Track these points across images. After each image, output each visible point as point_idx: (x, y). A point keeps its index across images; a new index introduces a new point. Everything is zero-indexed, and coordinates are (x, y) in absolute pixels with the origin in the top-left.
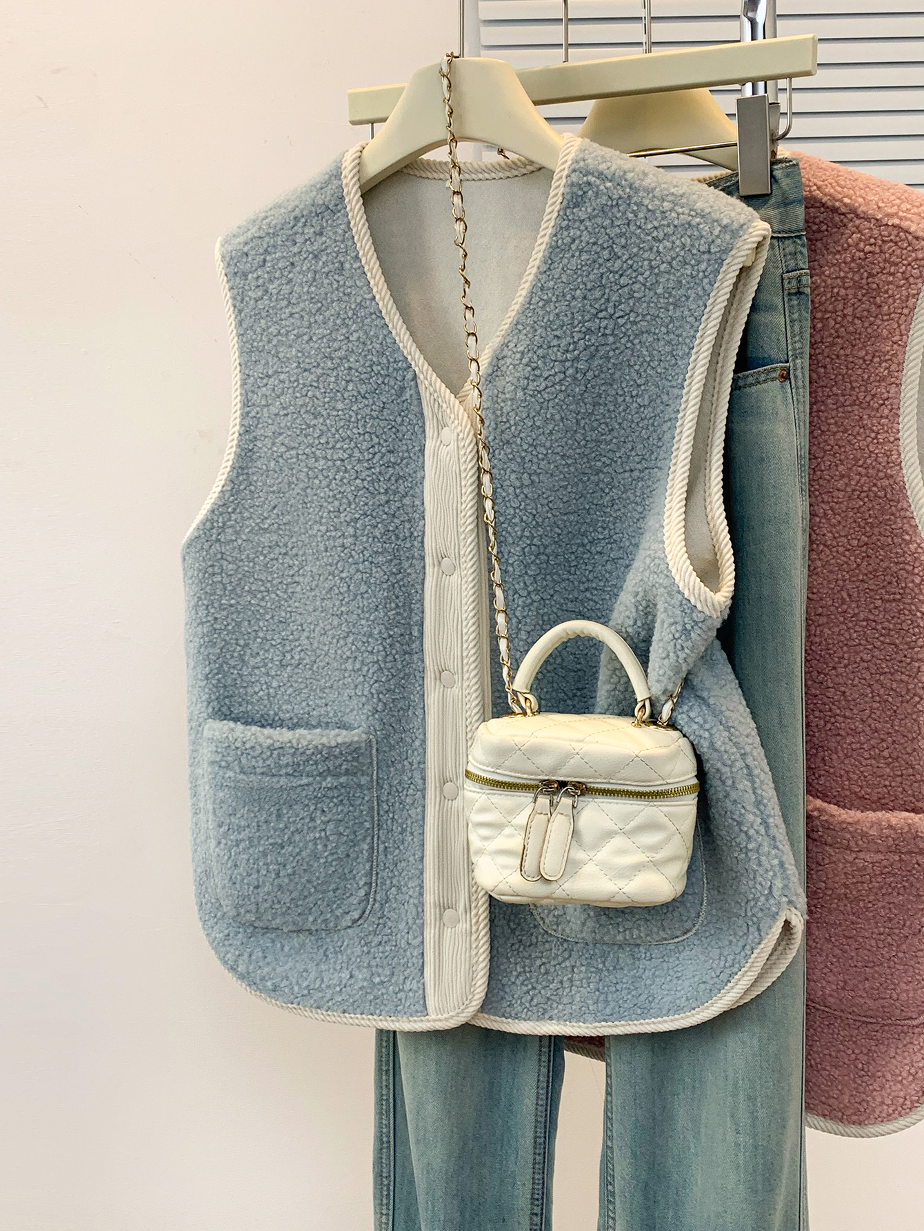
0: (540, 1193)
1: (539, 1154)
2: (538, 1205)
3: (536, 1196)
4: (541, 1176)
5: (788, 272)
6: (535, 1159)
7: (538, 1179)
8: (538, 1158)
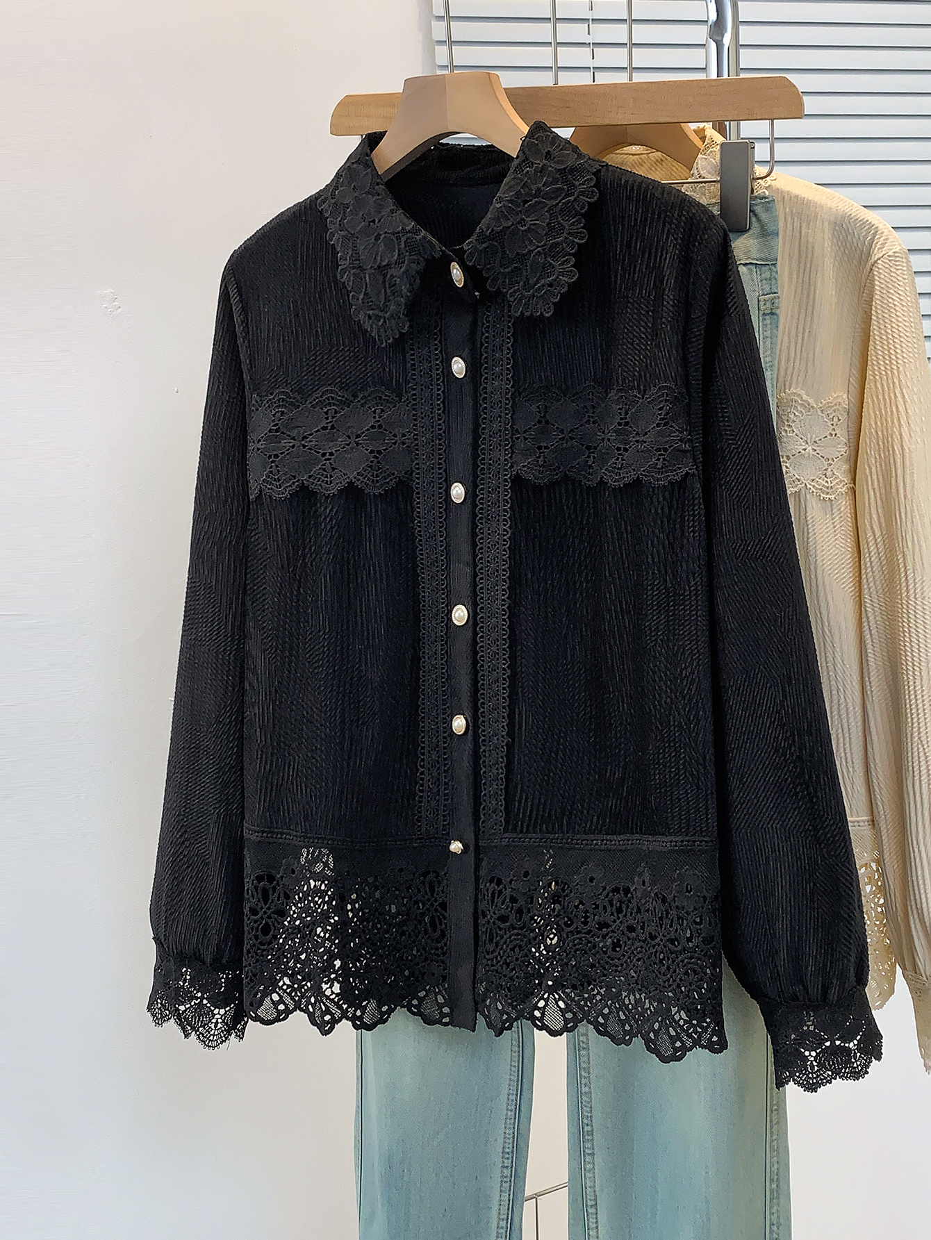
0: (511, 1146)
1: (511, 1111)
2: (508, 1158)
3: (507, 1150)
4: (511, 1131)
5: (763, 295)
6: (507, 1114)
7: (509, 1134)
8: (509, 1113)
